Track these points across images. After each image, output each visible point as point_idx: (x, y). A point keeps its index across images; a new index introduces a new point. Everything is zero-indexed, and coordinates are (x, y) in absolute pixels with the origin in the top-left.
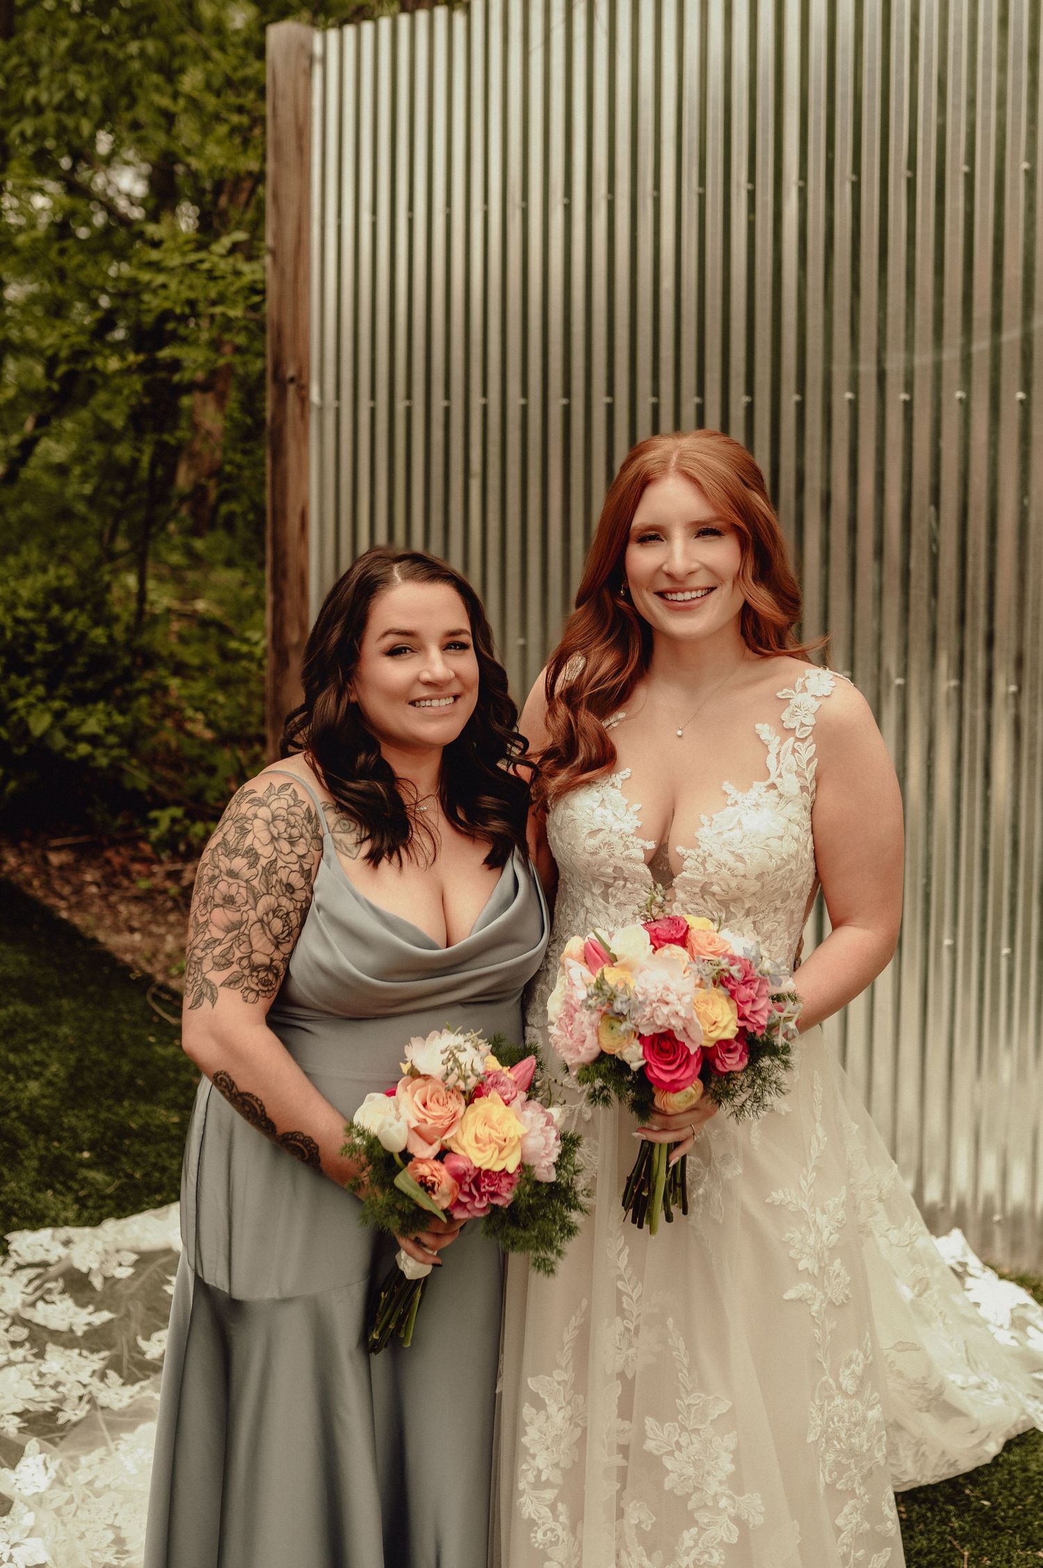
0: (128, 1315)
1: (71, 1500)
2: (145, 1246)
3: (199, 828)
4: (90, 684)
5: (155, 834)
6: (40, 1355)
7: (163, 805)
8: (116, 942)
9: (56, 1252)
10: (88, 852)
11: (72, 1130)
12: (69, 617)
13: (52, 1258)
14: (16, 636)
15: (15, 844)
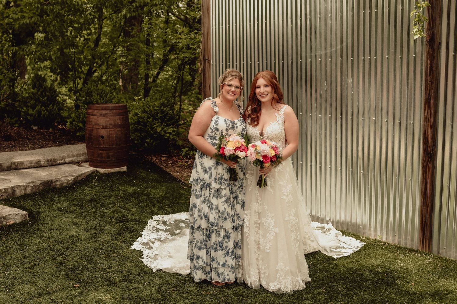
0: (173, 227)
1: (162, 248)
2: (176, 219)
3: (191, 153)
4: (169, 123)
5: (183, 154)
6: (158, 232)
7: (184, 148)
8: (174, 174)
9: (161, 219)
10: (169, 158)
11: (165, 203)
12: (165, 109)
13: (160, 219)
14: (154, 113)
15: (155, 156)
